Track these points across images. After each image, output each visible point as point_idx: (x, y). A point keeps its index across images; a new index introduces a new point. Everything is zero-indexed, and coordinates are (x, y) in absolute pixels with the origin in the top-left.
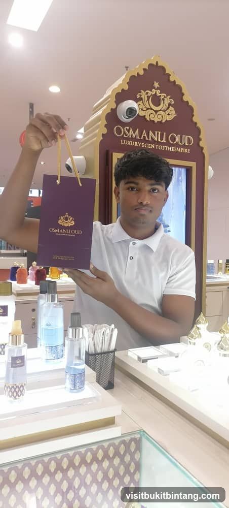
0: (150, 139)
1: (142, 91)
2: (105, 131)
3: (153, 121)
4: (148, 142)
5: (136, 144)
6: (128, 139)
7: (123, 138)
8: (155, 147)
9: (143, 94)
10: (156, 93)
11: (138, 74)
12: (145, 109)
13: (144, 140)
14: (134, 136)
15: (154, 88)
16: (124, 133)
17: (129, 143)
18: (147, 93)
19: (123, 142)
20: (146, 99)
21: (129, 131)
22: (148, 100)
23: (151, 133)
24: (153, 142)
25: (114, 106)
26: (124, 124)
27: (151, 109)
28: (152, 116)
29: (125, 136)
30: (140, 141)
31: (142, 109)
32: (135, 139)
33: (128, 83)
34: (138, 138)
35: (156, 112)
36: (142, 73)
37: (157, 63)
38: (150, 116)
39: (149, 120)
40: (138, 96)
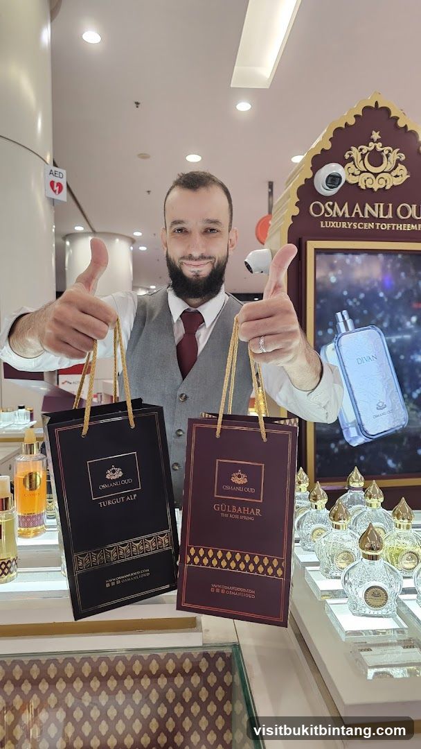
0: (366, 216)
1: (353, 148)
2: (296, 211)
3: (372, 189)
4: (364, 220)
5: (344, 225)
6: (332, 219)
7: (323, 218)
8: (375, 226)
9: (355, 152)
10: (375, 147)
11: (346, 124)
12: (357, 173)
13: (358, 219)
14: (341, 214)
15: (372, 140)
16: (326, 211)
17: (333, 224)
18: (361, 150)
19: (324, 225)
20: (360, 158)
21: (332, 207)
22: (363, 159)
23: (368, 207)
24: (372, 219)
25: (310, 175)
26: (324, 199)
27: (368, 172)
28: (369, 181)
29: (326, 215)
30: (351, 220)
31: (353, 174)
32: (343, 219)
33: (330, 140)
34: (347, 215)
35: (376, 175)
36: (352, 122)
37: (376, 103)
38: (366, 182)
39: (363, 187)
40: (347, 156)
